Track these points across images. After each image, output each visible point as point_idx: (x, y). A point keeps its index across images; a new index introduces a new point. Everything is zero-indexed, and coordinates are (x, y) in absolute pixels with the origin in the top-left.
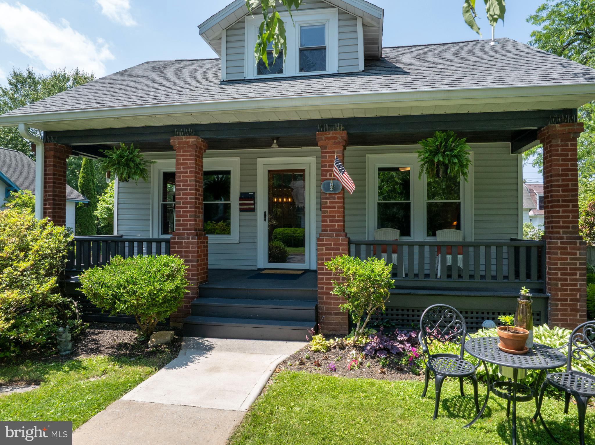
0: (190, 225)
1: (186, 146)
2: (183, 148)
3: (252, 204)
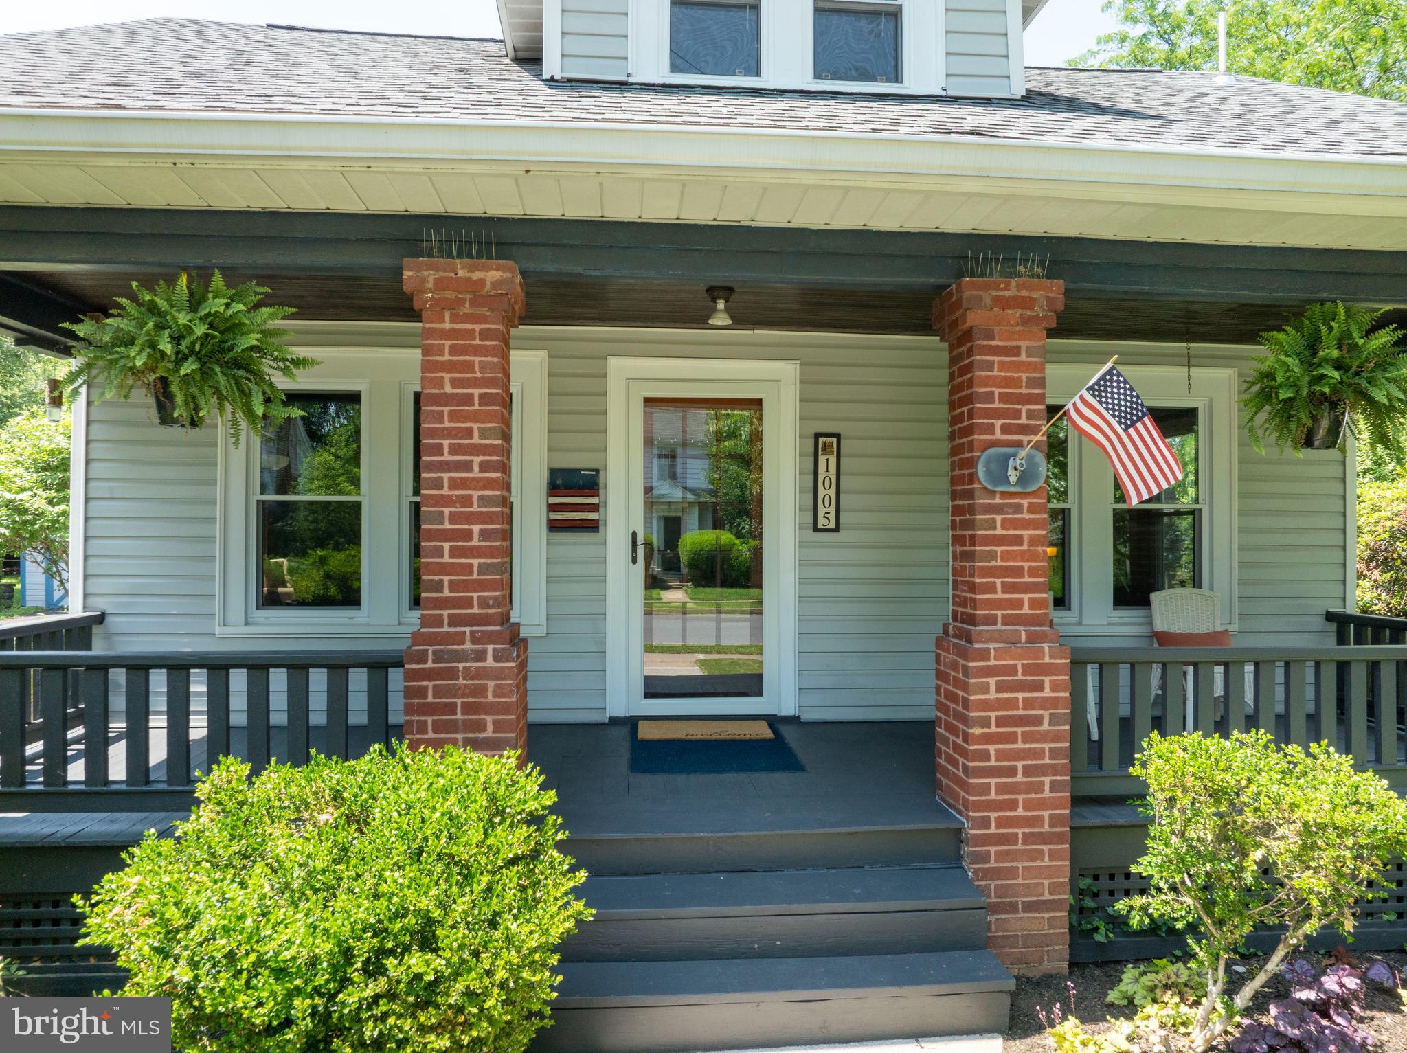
0: (483, 603)
1: (468, 297)
2: (453, 306)
3: (594, 508)
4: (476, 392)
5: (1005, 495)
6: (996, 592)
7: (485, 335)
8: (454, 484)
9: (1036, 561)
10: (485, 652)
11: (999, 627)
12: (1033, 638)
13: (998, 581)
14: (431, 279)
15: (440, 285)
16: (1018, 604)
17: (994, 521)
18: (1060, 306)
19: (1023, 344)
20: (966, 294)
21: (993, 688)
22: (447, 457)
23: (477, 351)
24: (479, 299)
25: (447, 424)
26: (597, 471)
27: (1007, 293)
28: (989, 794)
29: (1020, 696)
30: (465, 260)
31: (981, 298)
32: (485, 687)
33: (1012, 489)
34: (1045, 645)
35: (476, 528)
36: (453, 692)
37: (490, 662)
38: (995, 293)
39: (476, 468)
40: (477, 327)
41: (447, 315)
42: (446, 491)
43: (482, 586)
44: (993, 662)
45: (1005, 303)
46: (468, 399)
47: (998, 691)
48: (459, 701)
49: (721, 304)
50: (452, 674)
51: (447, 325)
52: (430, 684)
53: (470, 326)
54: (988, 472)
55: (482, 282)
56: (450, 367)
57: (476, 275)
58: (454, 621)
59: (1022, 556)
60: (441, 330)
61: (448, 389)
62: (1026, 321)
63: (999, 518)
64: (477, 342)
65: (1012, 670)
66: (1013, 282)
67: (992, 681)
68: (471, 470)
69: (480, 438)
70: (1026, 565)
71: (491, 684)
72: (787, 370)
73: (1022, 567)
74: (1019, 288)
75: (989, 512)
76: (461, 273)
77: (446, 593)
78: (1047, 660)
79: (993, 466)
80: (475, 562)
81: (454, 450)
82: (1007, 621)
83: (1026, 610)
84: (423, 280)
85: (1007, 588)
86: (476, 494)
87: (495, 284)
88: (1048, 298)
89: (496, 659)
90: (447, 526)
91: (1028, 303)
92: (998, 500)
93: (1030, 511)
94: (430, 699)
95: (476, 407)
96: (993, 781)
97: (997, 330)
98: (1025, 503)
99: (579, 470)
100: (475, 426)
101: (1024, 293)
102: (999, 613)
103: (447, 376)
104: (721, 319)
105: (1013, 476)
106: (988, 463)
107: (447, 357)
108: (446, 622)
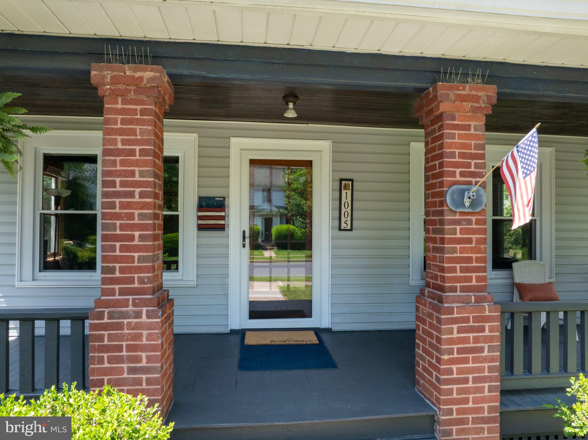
0: (141, 281)
1: (133, 88)
2: (123, 94)
3: (223, 218)
4: (137, 148)
5: (462, 213)
6: (456, 272)
7: (143, 112)
8: (123, 206)
9: (480, 253)
10: (141, 312)
11: (458, 293)
12: (479, 300)
13: (458, 266)
14: (109, 76)
15: (115, 81)
16: (470, 279)
17: (455, 229)
18: (494, 101)
19: (473, 124)
20: (440, 93)
21: (455, 331)
22: (118, 189)
23: (138, 122)
24: (140, 89)
25: (119, 168)
26: (224, 198)
27: (463, 93)
28: (452, 394)
29: (471, 335)
30: (130, 65)
31: (448, 95)
32: (141, 335)
33: (467, 210)
34: (485, 304)
35: (137, 234)
36: (120, 338)
37: (144, 319)
38: (457, 92)
39: (137, 195)
40: (139, 107)
41: (120, 99)
42: (117, 210)
43: (140, 270)
44: (455, 315)
45: (463, 99)
46: (132, 153)
47: (458, 332)
48: (124, 344)
49: (291, 105)
50: (119, 326)
51: (119, 106)
52: (106, 333)
53: (134, 107)
54: (453, 200)
55: (141, 78)
56: (121, 132)
57: (138, 74)
58: (122, 292)
59: (472, 250)
60: (116, 109)
61: (120, 146)
62: (474, 110)
63: (458, 228)
64: (138, 116)
65: (467, 320)
66: (467, 86)
67: (455, 327)
68: (134, 197)
69: (140, 176)
70: (474, 256)
71: (145, 333)
72: (325, 145)
73: (472, 257)
74: (471, 89)
75: (453, 224)
76: (128, 73)
77: (118, 274)
78: (487, 313)
79: (455, 196)
80: (136, 255)
81: (123, 184)
82: (463, 289)
83: (474, 283)
84: (104, 77)
85: (463, 270)
86: (136, 212)
87: (150, 80)
88: (487, 96)
89: (148, 317)
90: (118, 232)
91: (476, 99)
92: (458, 217)
93: (476, 223)
94: (106, 342)
95: (138, 157)
96: (455, 387)
97: (457, 115)
98: (474, 218)
99: (214, 198)
100: (137, 169)
101: (474, 93)
102: (458, 285)
103: (119, 138)
104: (291, 114)
105: (467, 204)
106: (452, 195)
107: (119, 126)
108: (117, 293)
